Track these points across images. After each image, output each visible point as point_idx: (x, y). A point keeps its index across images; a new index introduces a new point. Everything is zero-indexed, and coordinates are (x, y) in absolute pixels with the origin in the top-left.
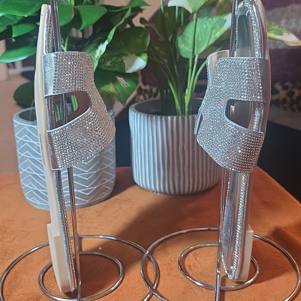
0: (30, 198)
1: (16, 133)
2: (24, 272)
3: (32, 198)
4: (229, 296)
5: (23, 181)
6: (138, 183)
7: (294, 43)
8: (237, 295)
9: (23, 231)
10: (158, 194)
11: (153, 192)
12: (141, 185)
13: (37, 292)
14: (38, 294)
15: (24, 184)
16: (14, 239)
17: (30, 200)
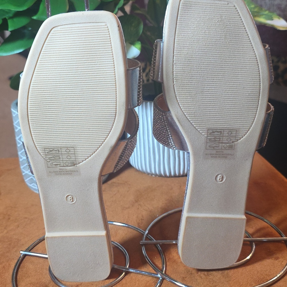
0: (30, 184)
1: (15, 123)
2: (30, 261)
3: (32, 184)
4: (227, 281)
5: (23, 168)
6: (134, 166)
7: (284, 27)
8: (235, 281)
9: (26, 218)
10: (153, 176)
11: (148, 174)
12: (137, 168)
13: (44, 280)
14: (45, 283)
15: (24, 170)
16: (18, 226)
17: (31, 185)
